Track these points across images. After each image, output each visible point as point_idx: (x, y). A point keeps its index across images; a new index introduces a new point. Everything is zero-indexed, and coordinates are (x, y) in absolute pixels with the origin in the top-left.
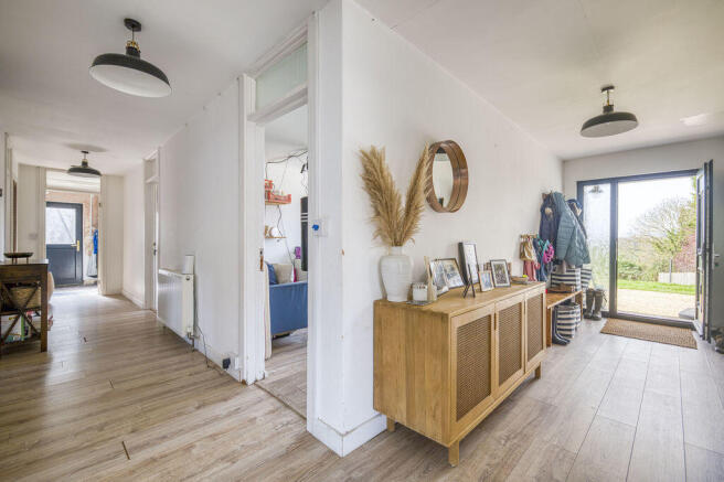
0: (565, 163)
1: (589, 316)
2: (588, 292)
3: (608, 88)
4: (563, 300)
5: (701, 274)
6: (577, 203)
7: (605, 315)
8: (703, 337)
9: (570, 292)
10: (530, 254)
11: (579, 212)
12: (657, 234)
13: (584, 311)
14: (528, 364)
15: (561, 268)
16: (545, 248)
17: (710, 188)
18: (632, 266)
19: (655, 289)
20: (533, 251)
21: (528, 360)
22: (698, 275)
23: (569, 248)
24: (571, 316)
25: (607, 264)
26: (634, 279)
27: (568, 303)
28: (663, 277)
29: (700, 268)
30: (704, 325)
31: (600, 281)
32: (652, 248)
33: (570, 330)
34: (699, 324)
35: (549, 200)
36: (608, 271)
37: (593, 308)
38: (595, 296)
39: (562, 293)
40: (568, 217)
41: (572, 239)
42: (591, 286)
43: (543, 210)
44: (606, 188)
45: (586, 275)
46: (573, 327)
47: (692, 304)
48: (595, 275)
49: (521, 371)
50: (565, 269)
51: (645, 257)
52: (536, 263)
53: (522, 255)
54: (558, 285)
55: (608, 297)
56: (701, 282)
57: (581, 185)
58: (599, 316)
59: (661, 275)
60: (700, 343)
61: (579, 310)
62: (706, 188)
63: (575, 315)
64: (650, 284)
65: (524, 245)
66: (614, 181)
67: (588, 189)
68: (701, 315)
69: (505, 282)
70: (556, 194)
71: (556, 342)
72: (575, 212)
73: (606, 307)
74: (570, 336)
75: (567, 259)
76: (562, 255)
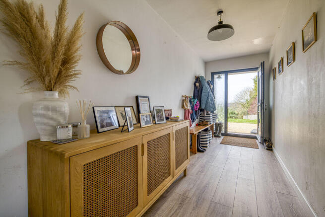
0: (206, 63)
1: (216, 135)
2: (216, 124)
3: (220, 12)
4: (203, 129)
5: (260, 114)
6: (211, 82)
7: (223, 135)
8: (261, 143)
9: (207, 125)
10: (187, 105)
11: (212, 87)
12: (243, 101)
13: (214, 133)
14: (176, 171)
15: (204, 113)
16: (195, 103)
17: (263, 74)
18: (234, 113)
19: (242, 122)
20: (189, 105)
21: (176, 169)
22: (258, 115)
23: (207, 103)
24: (207, 137)
25: (224, 111)
26: (235, 118)
27: (206, 130)
28: (245, 117)
29: (260, 112)
30: (261, 137)
31: (221, 119)
32: (241, 106)
33: (206, 144)
34: (259, 136)
35: (198, 79)
36: (224, 114)
37: (218, 132)
38: (219, 126)
39: (204, 125)
40: (206, 88)
41: (208, 98)
42: (217, 122)
43: (195, 85)
44: (223, 76)
45: (215, 116)
46: (208, 142)
47: (256, 128)
48: (219, 116)
49: (170, 177)
50: (206, 113)
51: (239, 110)
52: (191, 111)
53: (183, 107)
54: (203, 121)
55: (224, 126)
56: (260, 118)
57: (213, 74)
58: (220, 135)
59: (244, 116)
60: (260, 145)
61: (211, 133)
62: (262, 74)
63: (209, 136)
64: (241, 120)
65: (184, 101)
66: (226, 73)
67: (216, 76)
68: (260, 133)
69: (163, 120)
70: (201, 77)
71: (199, 151)
72: (210, 86)
73: (223, 131)
74: (206, 147)
75: (206, 108)
76: (203, 107)
